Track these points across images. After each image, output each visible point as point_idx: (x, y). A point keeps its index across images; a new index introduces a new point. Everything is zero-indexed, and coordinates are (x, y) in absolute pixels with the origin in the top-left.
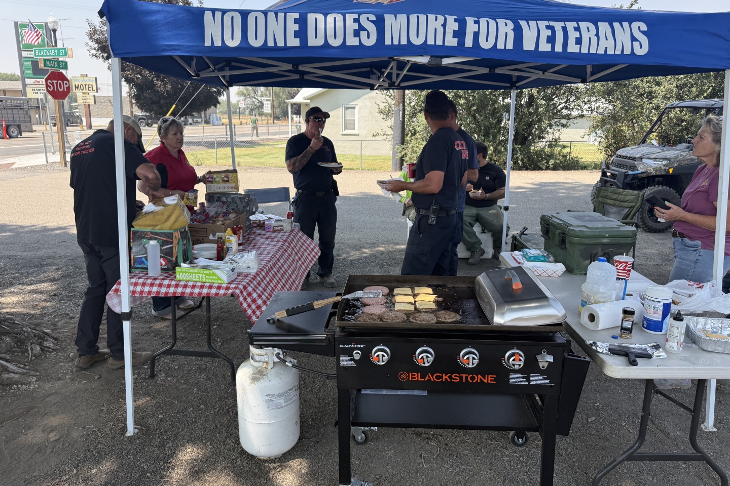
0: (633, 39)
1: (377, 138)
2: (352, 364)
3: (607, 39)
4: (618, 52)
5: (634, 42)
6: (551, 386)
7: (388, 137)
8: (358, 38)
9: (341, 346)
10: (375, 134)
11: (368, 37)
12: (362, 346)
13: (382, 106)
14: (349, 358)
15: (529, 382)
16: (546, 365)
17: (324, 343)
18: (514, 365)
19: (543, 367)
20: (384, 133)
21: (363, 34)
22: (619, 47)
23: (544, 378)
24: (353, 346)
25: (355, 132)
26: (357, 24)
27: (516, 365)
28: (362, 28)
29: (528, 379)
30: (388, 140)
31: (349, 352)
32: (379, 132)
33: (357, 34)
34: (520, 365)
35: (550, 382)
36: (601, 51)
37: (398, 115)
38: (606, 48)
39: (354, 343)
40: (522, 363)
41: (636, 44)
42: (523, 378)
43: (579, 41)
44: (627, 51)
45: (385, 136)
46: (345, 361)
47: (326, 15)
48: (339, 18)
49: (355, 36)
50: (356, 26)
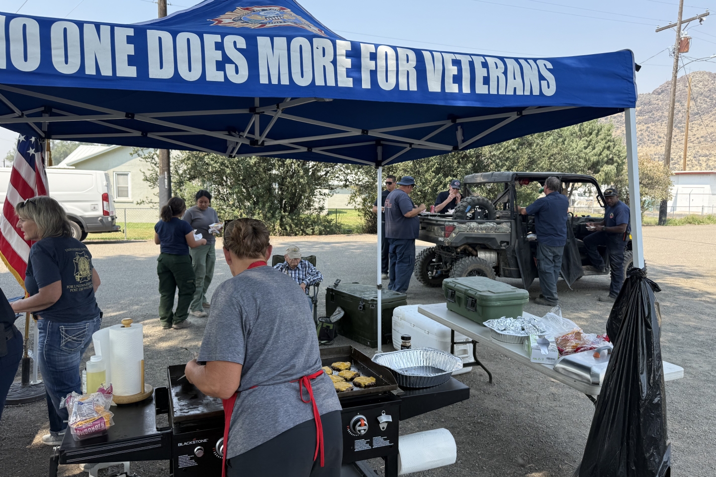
0: (541, 78)
1: (142, 206)
2: (193, 463)
3: (515, 79)
4: (527, 93)
5: (542, 81)
6: (391, 446)
7: (155, 205)
8: (222, 73)
9: (180, 445)
10: (139, 202)
11: (237, 72)
12: (205, 441)
13: (148, 174)
14: (189, 457)
15: (372, 446)
16: (385, 425)
17: (159, 445)
18: (360, 431)
19: (383, 428)
20: (149, 200)
21: (229, 68)
22: (528, 88)
23: (385, 439)
24: (194, 442)
25: (129, 199)
26: (220, 52)
27: (362, 430)
28: (226, 60)
29: (371, 443)
30: (154, 208)
31: (189, 450)
32: (144, 200)
33: (220, 66)
34: (365, 430)
35: (390, 443)
36: (510, 92)
37: (163, 182)
38: (515, 89)
39: (195, 439)
40: (366, 428)
41: (544, 83)
42: (367, 442)
43: (486, 81)
44: (536, 92)
45: (151, 205)
46: (184, 461)
47: (174, 35)
48: (195, 39)
49: (218, 70)
50: (218, 56)
